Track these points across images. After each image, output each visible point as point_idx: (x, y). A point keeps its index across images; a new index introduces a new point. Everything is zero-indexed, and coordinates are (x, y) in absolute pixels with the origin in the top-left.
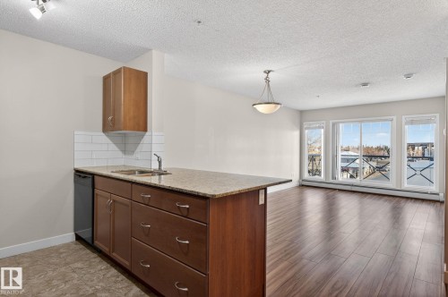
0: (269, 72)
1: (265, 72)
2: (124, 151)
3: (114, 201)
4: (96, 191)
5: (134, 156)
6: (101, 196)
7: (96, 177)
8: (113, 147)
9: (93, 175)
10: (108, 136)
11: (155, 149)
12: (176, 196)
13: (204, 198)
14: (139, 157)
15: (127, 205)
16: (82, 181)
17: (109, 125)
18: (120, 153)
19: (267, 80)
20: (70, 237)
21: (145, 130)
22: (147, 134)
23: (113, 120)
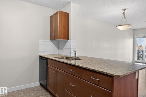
0: (125, 9)
1: (123, 10)
2: (58, 48)
3: (56, 71)
4: (48, 66)
5: (62, 50)
6: (50, 68)
7: (48, 60)
8: (54, 46)
9: (47, 59)
10: (52, 42)
11: (73, 47)
12: (91, 73)
13: (111, 76)
14: (65, 50)
15: (63, 74)
16: (43, 61)
17: (53, 37)
18: (57, 49)
19: (124, 14)
20: (37, 84)
21: (68, 39)
22: (69, 40)
23: (54, 35)
